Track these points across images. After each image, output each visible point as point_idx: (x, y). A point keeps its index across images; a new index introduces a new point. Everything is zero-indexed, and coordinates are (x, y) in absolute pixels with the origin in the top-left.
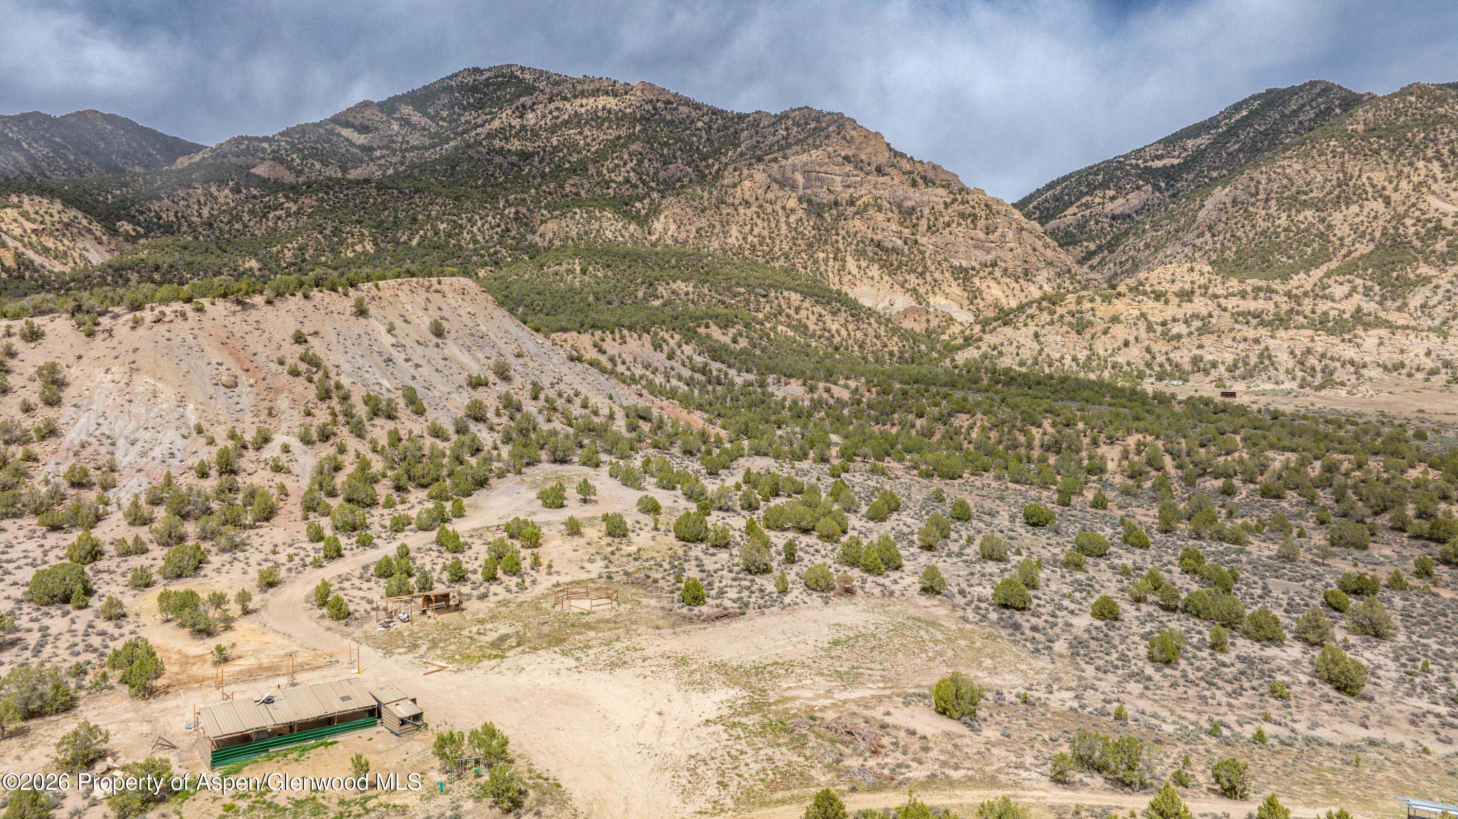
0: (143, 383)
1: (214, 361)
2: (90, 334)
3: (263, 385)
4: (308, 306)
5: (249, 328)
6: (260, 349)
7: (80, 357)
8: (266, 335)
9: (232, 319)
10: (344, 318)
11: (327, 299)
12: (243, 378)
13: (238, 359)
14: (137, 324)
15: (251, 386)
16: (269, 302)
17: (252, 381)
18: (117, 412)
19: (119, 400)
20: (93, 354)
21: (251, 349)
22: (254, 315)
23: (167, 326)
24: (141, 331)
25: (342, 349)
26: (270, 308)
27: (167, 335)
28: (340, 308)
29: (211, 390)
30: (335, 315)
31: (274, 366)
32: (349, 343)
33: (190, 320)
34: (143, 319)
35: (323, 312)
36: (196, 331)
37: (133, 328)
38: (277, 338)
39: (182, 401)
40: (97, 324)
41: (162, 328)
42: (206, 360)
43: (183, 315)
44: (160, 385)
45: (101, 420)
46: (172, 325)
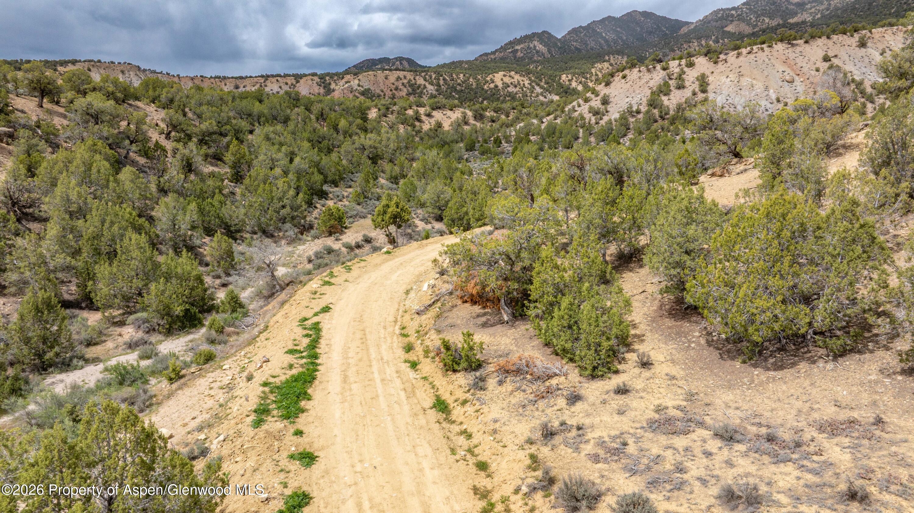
0: (746, 81)
1: (780, 71)
2: (716, 63)
3: (808, 82)
4: (830, 42)
5: (797, 55)
6: (804, 65)
7: (713, 73)
8: (807, 58)
9: (787, 51)
10: (852, 48)
11: (841, 39)
12: (797, 78)
13: (793, 70)
14: (739, 55)
15: (802, 82)
16: (806, 42)
17: (802, 80)
18: (735, 94)
19: (735, 89)
20: (718, 71)
21: (800, 64)
22: (798, 49)
23: (754, 55)
24: (741, 58)
25: (853, 63)
26: (807, 45)
27: (755, 59)
28: (849, 43)
29: (781, 84)
30: (846, 46)
31: (813, 73)
32: (856, 61)
33: (766, 52)
34: (742, 53)
35: (839, 45)
36: (769, 57)
37: (737, 57)
38: (813, 59)
39: (767, 88)
40: (719, 58)
41: (752, 56)
42: (776, 70)
43: (762, 49)
44: (754, 82)
45: (728, 98)
46: (757, 55)
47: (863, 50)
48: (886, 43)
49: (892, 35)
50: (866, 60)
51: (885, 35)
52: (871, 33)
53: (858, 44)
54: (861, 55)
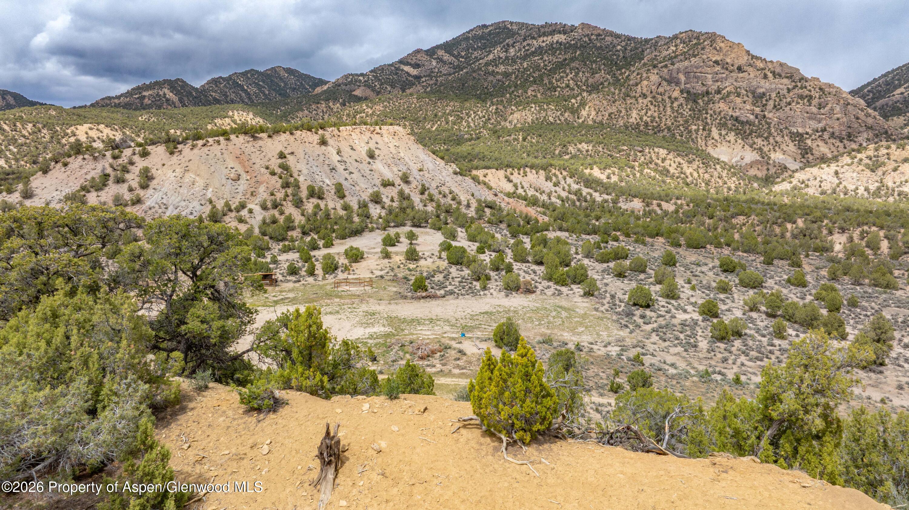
0: (189, 177)
1: (229, 167)
2: (172, 153)
3: (254, 180)
4: (292, 138)
5: (255, 150)
6: (258, 161)
7: (164, 165)
8: (264, 154)
9: (246, 145)
10: (312, 145)
11: (304, 135)
12: (244, 176)
13: (244, 166)
14: (194, 147)
15: (247, 180)
16: (270, 136)
17: (248, 178)
18: (173, 192)
19: (175, 186)
20: (170, 163)
21: (253, 161)
22: (260, 143)
23: (208, 148)
24: (196, 151)
25: (305, 161)
26: (270, 139)
27: (208, 153)
28: (311, 140)
29: (224, 181)
30: (307, 144)
31: (263, 170)
32: (311, 159)
33: (222, 145)
34: (197, 144)
35: (299, 142)
36: (223, 151)
37: (192, 149)
38: (270, 155)
39: (206, 187)
40: (176, 148)
41: (205, 149)
42: (225, 166)
43: (218, 142)
44: (197, 178)
45: (164, 196)
46: (211, 148)
47: (323, 147)
48: (351, 141)
49: (359, 134)
50: (322, 158)
51: (352, 133)
52: (339, 131)
53: (319, 141)
54: (317, 153)
